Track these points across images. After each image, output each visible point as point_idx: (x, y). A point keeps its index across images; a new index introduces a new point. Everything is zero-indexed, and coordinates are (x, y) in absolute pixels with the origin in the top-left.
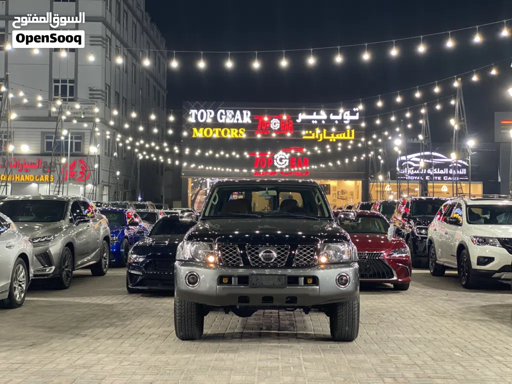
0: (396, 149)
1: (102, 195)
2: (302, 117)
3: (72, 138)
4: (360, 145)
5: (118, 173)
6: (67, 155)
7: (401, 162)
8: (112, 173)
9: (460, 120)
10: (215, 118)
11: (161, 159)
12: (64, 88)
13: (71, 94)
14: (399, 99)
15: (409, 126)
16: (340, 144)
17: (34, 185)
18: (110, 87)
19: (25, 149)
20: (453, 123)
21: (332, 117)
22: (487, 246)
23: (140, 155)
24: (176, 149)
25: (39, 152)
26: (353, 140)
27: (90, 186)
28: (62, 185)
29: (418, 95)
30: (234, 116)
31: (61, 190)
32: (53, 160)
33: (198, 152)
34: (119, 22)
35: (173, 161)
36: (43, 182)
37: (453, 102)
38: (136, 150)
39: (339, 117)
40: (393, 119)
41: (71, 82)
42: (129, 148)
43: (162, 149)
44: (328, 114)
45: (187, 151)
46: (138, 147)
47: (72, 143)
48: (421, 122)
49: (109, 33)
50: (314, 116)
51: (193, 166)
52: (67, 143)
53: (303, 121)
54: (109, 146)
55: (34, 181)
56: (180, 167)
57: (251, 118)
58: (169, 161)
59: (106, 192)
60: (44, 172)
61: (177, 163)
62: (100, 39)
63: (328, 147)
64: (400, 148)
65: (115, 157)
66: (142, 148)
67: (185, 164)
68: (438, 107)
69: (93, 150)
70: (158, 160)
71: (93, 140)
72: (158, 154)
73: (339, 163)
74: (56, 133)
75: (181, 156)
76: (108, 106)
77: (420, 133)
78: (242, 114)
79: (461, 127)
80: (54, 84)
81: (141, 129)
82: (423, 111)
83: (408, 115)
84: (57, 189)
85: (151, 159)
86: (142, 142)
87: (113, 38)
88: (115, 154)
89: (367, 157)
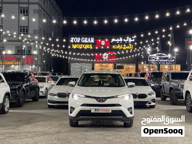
0: (148, 52)
1: (38, 70)
2: (113, 40)
3: (27, 48)
4: (135, 51)
5: (44, 61)
6: (25, 55)
7: (150, 57)
8: (42, 61)
9: (172, 42)
10: (81, 41)
12: (24, 29)
13: (27, 31)
14: (149, 34)
15: (153, 44)
16: (127, 51)
17: (13, 66)
18: (41, 29)
19: (9, 52)
20: (169, 43)
21: (124, 40)
23: (52, 54)
24: (66, 53)
26: (132, 49)
27: (34, 66)
28: (23, 66)
29: (156, 32)
30: (87, 40)
31: (23, 68)
32: (20, 56)
33: (74, 54)
34: (44, 4)
36: (16, 65)
37: (169, 35)
38: (51, 53)
39: (127, 40)
40: (147, 41)
41: (26, 27)
42: (48, 52)
43: (61, 52)
44: (123, 39)
45: (70, 53)
46: (51, 52)
47: (27, 50)
48: (157, 42)
49: (41, 9)
50: (118, 40)
51: (72, 58)
52: (25, 50)
53: (114, 42)
55: (13, 64)
57: (94, 41)
59: (40, 68)
61: (66, 57)
62: (37, 11)
63: (123, 52)
64: (150, 52)
65: (43, 55)
66: (53, 52)
67: (69, 58)
68: (164, 36)
69: (35, 52)
70: (59, 56)
71: (35, 49)
72: (59, 54)
73: (127, 57)
74: (21, 46)
75: (68, 55)
76: (40, 36)
77: (157, 47)
78: (91, 39)
79: (172, 45)
80: (20, 28)
81: (53, 45)
82: (158, 39)
83: (152, 40)
84: (21, 68)
86: (53, 50)
87: (42, 10)
89: (137, 56)
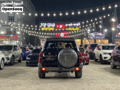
0: (88, 32)
1: (20, 43)
5: (24, 38)
6: (12, 34)
7: (90, 35)
11: (34, 35)
13: (13, 20)
14: (87, 22)
15: (91, 27)
16: (75, 31)
18: (22, 18)
22: (106, 55)
25: (6, 33)
26: (78, 30)
33: (43, 33)
35: (37, 35)
36: (7, 40)
37: (100, 22)
38: (28, 33)
41: (13, 17)
44: (73, 24)
45: (40, 33)
48: (93, 26)
51: (42, 36)
52: (12, 31)
54: (22, 32)
55: (5, 40)
56: (39, 37)
57: (55, 25)
58: (36, 35)
60: (7, 38)
61: (38, 36)
63: (72, 32)
66: (30, 33)
67: (40, 36)
68: (97, 23)
69: (18, 33)
71: (18, 31)
72: (33, 34)
75: (39, 34)
77: (93, 29)
78: (53, 24)
79: (102, 27)
80: (9, 18)
85: (32, 35)
86: (30, 31)
88: (24, 34)
89: (82, 34)
